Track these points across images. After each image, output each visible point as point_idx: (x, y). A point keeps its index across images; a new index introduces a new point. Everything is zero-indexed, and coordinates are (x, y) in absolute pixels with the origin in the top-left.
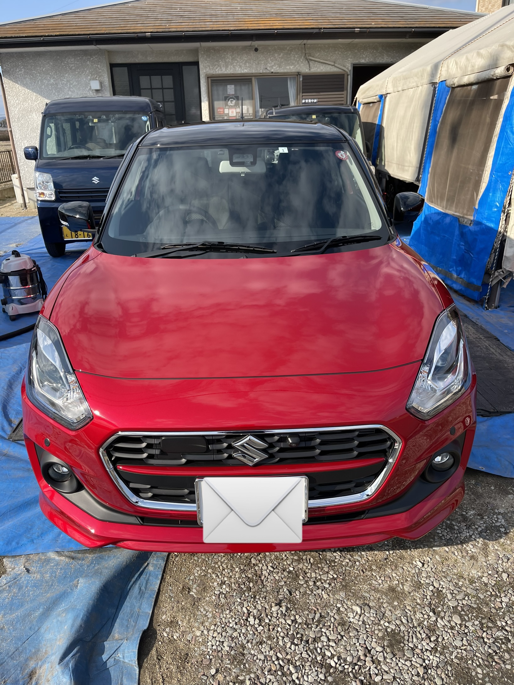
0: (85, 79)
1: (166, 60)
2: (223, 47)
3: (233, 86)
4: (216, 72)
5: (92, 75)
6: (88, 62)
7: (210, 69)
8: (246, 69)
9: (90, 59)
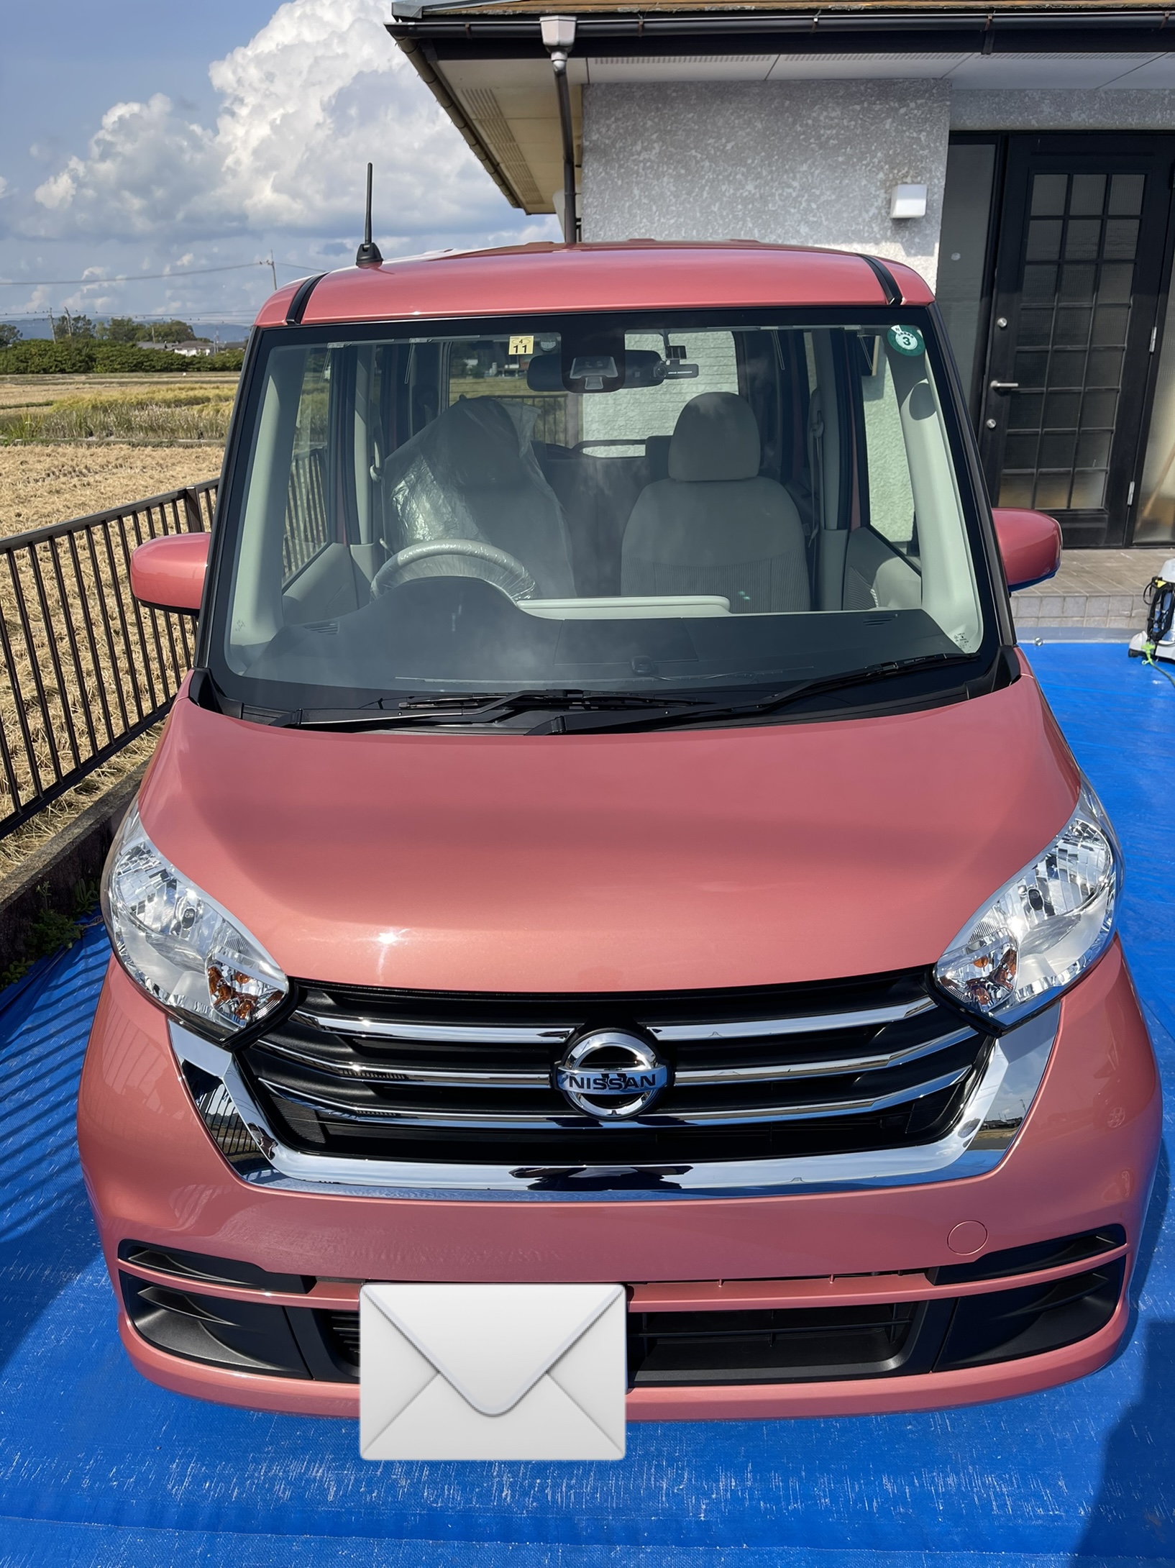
0: (864, 182)
5: (892, 169)
6: (890, 120)
9: (897, 110)
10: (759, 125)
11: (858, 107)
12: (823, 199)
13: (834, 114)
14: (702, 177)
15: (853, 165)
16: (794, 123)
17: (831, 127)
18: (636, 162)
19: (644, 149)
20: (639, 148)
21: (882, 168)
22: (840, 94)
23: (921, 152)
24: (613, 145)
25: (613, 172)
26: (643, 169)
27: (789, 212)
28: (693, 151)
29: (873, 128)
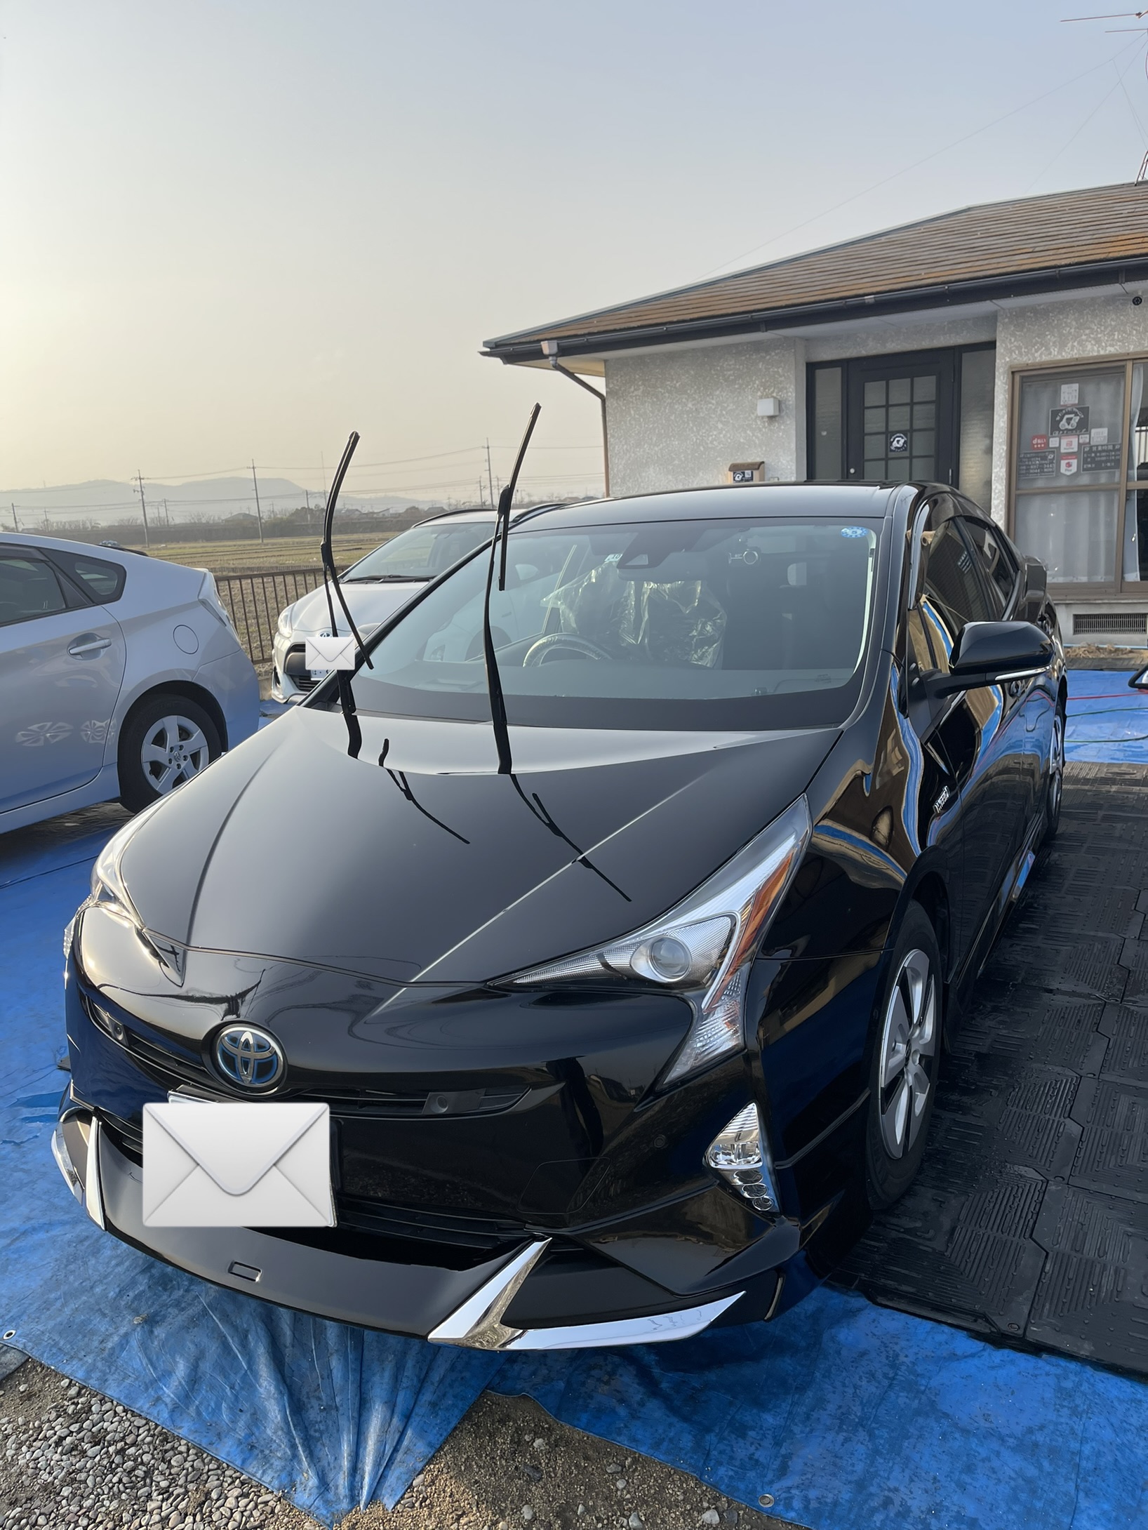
0: (750, 398)
1: (926, 344)
2: (1056, 303)
3: (1076, 386)
4: (1036, 358)
5: (765, 389)
6: (761, 364)
7: (1020, 354)
8: (1111, 345)
9: (765, 357)
10: (692, 372)
11: (743, 358)
12: (729, 408)
13: (733, 362)
14: (665, 402)
15: (744, 389)
16: (711, 370)
17: (731, 370)
18: (631, 397)
19: (635, 390)
20: (632, 389)
21: (759, 390)
22: (734, 351)
23: (780, 379)
24: (620, 388)
25: (621, 403)
26: (636, 399)
27: (711, 417)
28: (660, 389)
29: (753, 368)
